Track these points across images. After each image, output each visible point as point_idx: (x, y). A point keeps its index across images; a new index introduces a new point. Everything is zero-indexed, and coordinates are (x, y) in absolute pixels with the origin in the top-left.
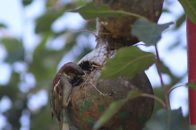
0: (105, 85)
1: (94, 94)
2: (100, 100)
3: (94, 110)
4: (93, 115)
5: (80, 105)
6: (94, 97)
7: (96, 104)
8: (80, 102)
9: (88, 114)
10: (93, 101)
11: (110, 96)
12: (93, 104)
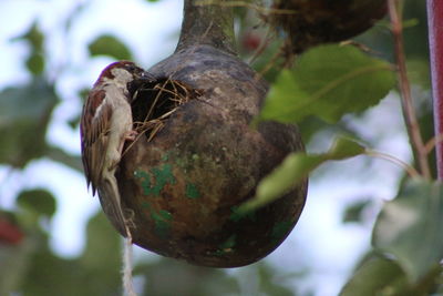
1: (180, 157)
2: (192, 172)
3: (175, 195)
4: (171, 204)
5: (143, 179)
6: (178, 161)
7: (181, 180)
8: (143, 174)
9: (159, 202)
10: (175, 172)
11: (218, 163)
12: (175, 179)
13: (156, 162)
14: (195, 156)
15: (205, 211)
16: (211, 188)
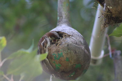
0: (72, 46)
1: (65, 51)
2: (68, 55)
3: (63, 60)
4: (61, 62)
5: (55, 56)
6: (65, 52)
7: (65, 57)
8: (55, 54)
9: (58, 62)
10: (64, 54)
11: (74, 53)
12: (63, 56)
13: (59, 51)
14: (69, 51)
15: (70, 65)
16: (72, 59)
